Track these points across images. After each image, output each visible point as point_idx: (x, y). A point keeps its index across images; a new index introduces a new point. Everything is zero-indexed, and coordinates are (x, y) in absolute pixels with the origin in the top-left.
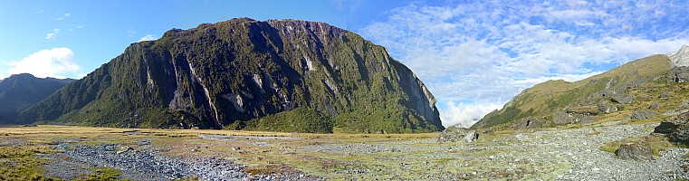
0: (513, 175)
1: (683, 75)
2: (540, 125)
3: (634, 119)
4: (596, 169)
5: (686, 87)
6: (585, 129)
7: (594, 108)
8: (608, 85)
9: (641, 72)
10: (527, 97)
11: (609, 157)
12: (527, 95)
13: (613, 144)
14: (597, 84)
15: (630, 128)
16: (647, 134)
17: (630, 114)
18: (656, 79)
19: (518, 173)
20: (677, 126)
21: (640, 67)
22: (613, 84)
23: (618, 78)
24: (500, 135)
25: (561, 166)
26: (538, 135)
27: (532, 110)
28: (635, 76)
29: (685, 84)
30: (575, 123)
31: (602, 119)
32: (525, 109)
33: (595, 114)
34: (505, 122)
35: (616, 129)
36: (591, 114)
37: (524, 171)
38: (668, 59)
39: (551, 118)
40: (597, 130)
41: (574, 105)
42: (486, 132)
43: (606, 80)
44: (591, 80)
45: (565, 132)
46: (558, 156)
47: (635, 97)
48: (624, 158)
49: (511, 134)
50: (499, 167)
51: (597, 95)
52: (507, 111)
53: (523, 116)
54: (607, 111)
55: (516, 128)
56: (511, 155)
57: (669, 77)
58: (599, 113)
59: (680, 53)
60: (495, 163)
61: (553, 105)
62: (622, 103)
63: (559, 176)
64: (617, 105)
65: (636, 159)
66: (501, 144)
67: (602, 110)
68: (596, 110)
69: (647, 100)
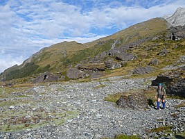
0: (30, 121)
1: (180, 34)
2: (55, 79)
3: (135, 74)
4: (98, 115)
5: (183, 44)
6: (93, 83)
7: (101, 65)
8: (114, 45)
9: (142, 34)
10: (45, 55)
11: (111, 106)
12: (45, 53)
13: (115, 96)
14: (104, 45)
15: (131, 82)
16: (145, 87)
17: (132, 69)
18: (155, 39)
19: (35, 119)
20: (171, 80)
21: (141, 30)
22: (117, 45)
23: (121, 40)
24: (19, 88)
25: (70, 113)
26: (53, 87)
27: (49, 66)
28: (136, 37)
29: (181, 41)
30: (86, 77)
31: (108, 74)
32: (43, 65)
33: (102, 70)
34: (24, 76)
35: (119, 83)
36: (99, 70)
37: (40, 117)
38: (165, 21)
39: (65, 73)
40: (103, 83)
41: (85, 63)
42: (6, 85)
43: (111, 41)
44: (99, 42)
45: (77, 85)
46: (69, 105)
47: (136, 55)
48: (123, 107)
49: (30, 86)
50: (18, 115)
51: (104, 54)
52: (26, 66)
53: (40, 71)
54: (113, 68)
55: (34, 82)
56: (29, 105)
57: (167, 36)
58: (105, 69)
59: (176, 15)
60: (14, 112)
61: (67, 62)
62: (125, 60)
63: (69, 121)
64: (120, 62)
65: (133, 108)
66: (20, 96)
67: (108, 67)
68: (103, 67)
69: (148, 57)
